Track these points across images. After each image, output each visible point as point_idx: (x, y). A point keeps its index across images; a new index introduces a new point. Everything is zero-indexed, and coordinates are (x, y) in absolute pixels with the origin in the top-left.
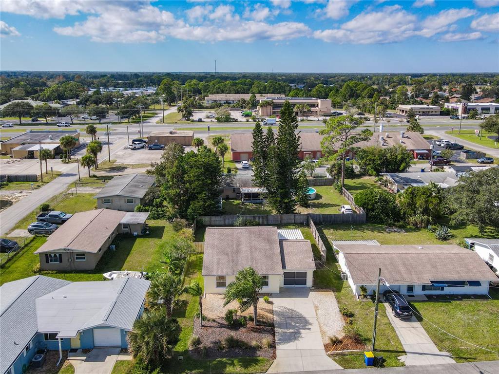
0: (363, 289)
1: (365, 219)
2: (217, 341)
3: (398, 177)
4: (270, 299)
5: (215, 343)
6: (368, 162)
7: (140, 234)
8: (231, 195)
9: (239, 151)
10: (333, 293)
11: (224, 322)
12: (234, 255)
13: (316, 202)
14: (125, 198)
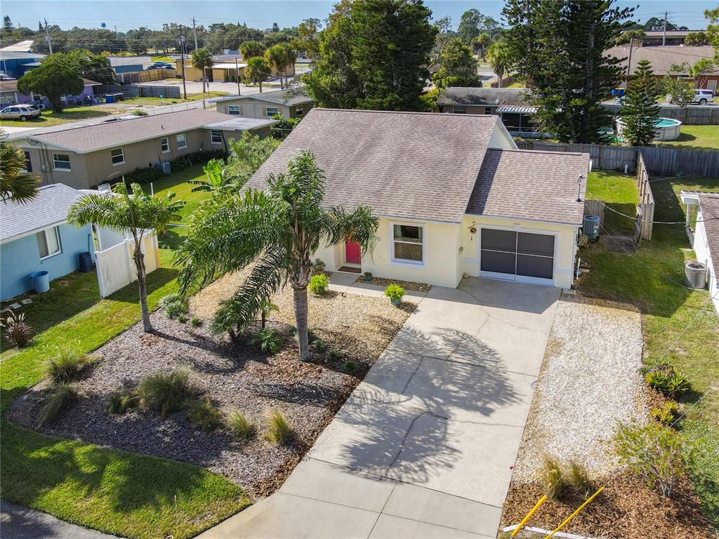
10: (638, 316)
14: (264, 106)
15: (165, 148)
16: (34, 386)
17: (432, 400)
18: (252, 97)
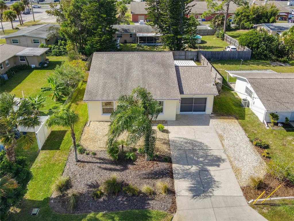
0: (274, 116)
1: (250, 55)
2: (95, 183)
3: (272, 26)
4: (166, 128)
5: (92, 186)
6: (242, 18)
7: (38, 66)
8: (129, 39)
9: (136, 13)
10: (236, 121)
11: (107, 156)
12: (123, 79)
13: (202, 45)
14: (31, 39)
15: (2, 68)
16: (51, 196)
17: (199, 165)
18: (25, 35)
